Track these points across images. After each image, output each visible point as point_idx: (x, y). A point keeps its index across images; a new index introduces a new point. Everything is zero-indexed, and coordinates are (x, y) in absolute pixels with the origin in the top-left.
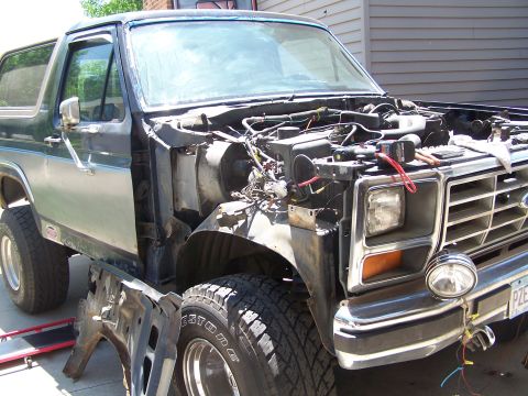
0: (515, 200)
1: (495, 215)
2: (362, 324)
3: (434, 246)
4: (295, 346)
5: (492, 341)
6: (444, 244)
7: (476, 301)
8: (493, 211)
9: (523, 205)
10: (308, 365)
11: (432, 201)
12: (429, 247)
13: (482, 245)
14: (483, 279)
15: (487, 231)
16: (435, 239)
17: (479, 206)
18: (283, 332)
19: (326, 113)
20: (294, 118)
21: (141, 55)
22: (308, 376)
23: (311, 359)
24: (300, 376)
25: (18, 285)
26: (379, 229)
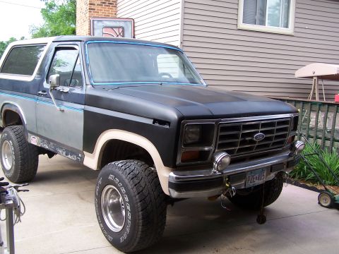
0: (250, 137)
1: (241, 141)
6: (216, 150)
8: (241, 139)
9: (255, 139)
11: (212, 132)
13: (236, 154)
15: (237, 148)
25: (10, 167)
26: (189, 141)
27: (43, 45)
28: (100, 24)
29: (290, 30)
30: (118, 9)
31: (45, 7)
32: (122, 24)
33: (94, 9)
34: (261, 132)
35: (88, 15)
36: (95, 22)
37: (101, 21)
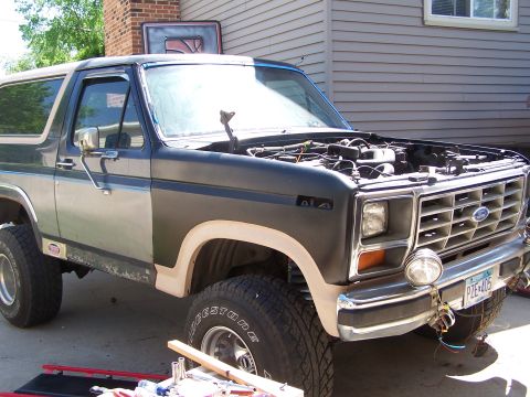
0: (467, 215)
1: (453, 226)
2: (358, 304)
3: (410, 247)
4: (303, 329)
5: (453, 322)
6: (417, 246)
7: (441, 291)
8: (452, 222)
9: (474, 219)
10: (312, 345)
11: (408, 212)
12: (406, 248)
13: (444, 249)
14: (446, 274)
15: (447, 238)
16: (410, 242)
17: (442, 218)
18: (293, 319)
19: (312, 145)
20: (287, 150)
21: (155, 93)
22: (313, 354)
23: (315, 340)
24: (308, 353)
25: (12, 300)
26: (370, 233)
27: (59, 79)
28: (160, 34)
29: (510, 22)
30: (183, 7)
31: (26, 23)
32: (199, 32)
33: (141, 10)
34: (484, 204)
35: (128, 21)
36: (151, 31)
37: (161, 28)
